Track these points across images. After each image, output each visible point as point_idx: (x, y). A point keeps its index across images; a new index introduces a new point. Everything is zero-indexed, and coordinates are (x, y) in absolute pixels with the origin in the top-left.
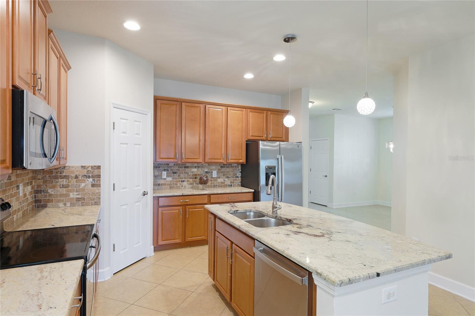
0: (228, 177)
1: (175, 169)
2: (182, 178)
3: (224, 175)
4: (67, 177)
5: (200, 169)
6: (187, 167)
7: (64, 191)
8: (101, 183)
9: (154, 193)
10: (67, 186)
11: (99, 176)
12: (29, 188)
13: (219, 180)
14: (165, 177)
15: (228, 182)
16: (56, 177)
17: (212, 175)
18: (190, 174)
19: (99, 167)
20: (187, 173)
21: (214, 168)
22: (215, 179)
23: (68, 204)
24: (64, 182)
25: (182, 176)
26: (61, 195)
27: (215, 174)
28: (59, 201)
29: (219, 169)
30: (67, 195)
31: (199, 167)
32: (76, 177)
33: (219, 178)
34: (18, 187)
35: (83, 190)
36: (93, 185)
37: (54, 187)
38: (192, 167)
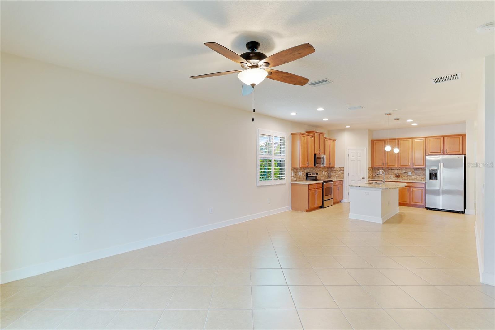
0: (419, 176)
1: (387, 170)
2: (390, 175)
3: (416, 174)
4: (335, 170)
5: (400, 171)
6: (393, 169)
7: (335, 174)
8: (344, 173)
9: (369, 179)
10: (335, 173)
11: (343, 170)
12: (326, 173)
13: (413, 177)
14: (381, 174)
15: (419, 178)
16: (333, 170)
17: (408, 174)
18: (394, 173)
19: (343, 168)
20: (393, 172)
21: (409, 170)
22: (410, 176)
23: (336, 178)
24: (335, 172)
25: (390, 173)
26: (334, 175)
27: (410, 173)
28: (333, 177)
29: (412, 171)
30: (335, 176)
31: (400, 169)
32: (338, 171)
33: (413, 175)
34: (322, 172)
35: (339, 174)
36: (342, 173)
37: (332, 173)
38: (396, 169)
